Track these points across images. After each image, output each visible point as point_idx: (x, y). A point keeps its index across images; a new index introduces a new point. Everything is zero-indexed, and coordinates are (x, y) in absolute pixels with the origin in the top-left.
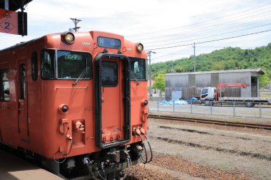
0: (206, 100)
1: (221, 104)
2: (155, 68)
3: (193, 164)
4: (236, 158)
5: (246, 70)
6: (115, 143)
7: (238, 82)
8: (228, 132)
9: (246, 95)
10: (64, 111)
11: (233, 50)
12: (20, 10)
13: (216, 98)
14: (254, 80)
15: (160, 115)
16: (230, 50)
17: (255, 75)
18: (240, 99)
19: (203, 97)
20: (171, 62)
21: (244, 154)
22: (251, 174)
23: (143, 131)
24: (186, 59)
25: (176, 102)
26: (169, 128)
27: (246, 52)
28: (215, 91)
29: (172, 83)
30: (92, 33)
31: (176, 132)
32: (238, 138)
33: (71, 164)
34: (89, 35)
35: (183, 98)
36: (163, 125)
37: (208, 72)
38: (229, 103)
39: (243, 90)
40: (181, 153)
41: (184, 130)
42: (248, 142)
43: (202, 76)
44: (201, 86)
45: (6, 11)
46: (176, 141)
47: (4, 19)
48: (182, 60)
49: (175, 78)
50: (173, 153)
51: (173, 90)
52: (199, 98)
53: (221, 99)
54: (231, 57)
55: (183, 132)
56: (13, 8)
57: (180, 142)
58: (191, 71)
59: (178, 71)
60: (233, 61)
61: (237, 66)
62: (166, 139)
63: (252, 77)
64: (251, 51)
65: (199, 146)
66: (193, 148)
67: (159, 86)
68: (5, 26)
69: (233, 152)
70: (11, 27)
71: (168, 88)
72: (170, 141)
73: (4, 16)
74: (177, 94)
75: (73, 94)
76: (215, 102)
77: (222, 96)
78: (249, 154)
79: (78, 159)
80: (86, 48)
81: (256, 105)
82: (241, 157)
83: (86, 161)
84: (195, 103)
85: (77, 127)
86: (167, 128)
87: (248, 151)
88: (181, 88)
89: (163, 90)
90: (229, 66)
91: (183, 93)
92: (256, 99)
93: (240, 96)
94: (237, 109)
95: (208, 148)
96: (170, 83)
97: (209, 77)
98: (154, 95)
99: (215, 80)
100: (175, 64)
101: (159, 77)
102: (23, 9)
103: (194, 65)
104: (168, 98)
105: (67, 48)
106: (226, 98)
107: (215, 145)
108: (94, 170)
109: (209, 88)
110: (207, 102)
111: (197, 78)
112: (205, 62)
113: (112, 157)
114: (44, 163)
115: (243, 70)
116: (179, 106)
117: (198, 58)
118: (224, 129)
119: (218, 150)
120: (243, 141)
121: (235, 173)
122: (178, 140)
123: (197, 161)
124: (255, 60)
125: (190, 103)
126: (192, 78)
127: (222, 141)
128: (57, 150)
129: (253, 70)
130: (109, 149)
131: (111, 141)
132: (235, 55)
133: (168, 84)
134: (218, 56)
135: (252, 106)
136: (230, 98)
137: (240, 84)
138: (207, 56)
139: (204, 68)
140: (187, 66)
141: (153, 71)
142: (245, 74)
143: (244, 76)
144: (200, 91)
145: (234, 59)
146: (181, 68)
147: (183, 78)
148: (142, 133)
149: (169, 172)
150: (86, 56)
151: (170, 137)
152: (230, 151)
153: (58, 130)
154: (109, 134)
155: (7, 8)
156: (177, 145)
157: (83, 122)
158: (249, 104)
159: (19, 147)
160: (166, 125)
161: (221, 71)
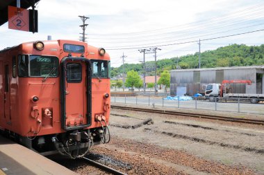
0: (211, 96)
1: (226, 100)
2: (160, 65)
3: (197, 159)
4: (241, 154)
5: (251, 67)
6: (78, 126)
7: (243, 79)
8: (233, 128)
9: (251, 92)
10: (35, 100)
11: (239, 46)
12: (31, 8)
13: (221, 94)
14: (259, 77)
15: (164, 110)
16: (236, 47)
17: (260, 72)
18: (245, 95)
19: (207, 93)
20: (177, 58)
21: (249, 150)
22: (255, 170)
23: (104, 118)
24: (191, 56)
25: (181, 98)
26: (174, 123)
27: (252, 49)
28: (220, 87)
29: (177, 79)
30: (59, 41)
31: (181, 127)
32: (242, 133)
33: (41, 141)
34: (57, 43)
35: (187, 94)
36: (169, 121)
37: (212, 69)
38: (234, 99)
39: (247, 86)
40: (185, 147)
41: (189, 125)
42: (252, 138)
43: (207, 73)
44: (206, 82)
45: (18, 9)
46: (181, 136)
47: (16, 16)
48: (187, 57)
49: (180, 74)
50: (178, 147)
51: (179, 86)
52: (203, 94)
53: (225, 95)
54: (236, 54)
55: (188, 128)
56: (24, 6)
57: (185, 137)
58: (196, 68)
59: (183, 67)
60: (239, 58)
61: (242, 63)
62: (170, 134)
63: (257, 74)
64: (256, 48)
65: (203, 141)
66: (198, 143)
67: (164, 82)
68: (17, 23)
69: (237, 147)
70: (22, 24)
71: (173, 84)
72: (175, 136)
73: (16, 13)
74: (182, 90)
75: (43, 88)
76: (219, 98)
77: (227, 93)
78: (253, 150)
79: (48, 138)
80: (53, 53)
81: (261, 102)
82: (245, 153)
83: (54, 139)
84: (200, 99)
85: (46, 113)
86: (171, 123)
87: (252, 146)
88: (186, 84)
89: (168, 86)
90: (234, 63)
91: (188, 89)
92: (260, 95)
93: (244, 92)
94: (242, 105)
95: (212, 143)
96: (175, 80)
97: (214, 73)
98: (159, 91)
99: (220, 77)
100: (180, 61)
101: (164, 73)
102: (34, 7)
103: (200, 62)
104: (173, 94)
105: (38, 53)
106: (230, 94)
107: (220, 140)
108: (60, 147)
109: (214, 84)
110: (212, 98)
111: (202, 75)
112: (210, 59)
113: (74, 137)
114: (21, 140)
115: (248, 67)
116: (184, 102)
117: (203, 55)
118: (228, 125)
119: (222, 145)
120: (248, 137)
121: (239, 168)
122: (183, 134)
123: (201, 156)
124: (261, 57)
125: (194, 99)
126: (197, 74)
127: (226, 137)
128: (29, 130)
129: (258, 67)
130: (72, 131)
131: (75, 125)
132: (240, 52)
133: (173, 80)
134: (223, 53)
135: (257, 102)
136: (235, 95)
137: (244, 81)
138: (212, 52)
139: (208, 64)
140: (192, 62)
141: (159, 67)
142: (250, 71)
143: (249, 72)
144: (204, 87)
145: (239, 55)
146: (186, 65)
147: (188, 74)
148: (102, 120)
149: (174, 166)
150: (54, 59)
151: (175, 132)
152: (234, 147)
153: (30, 115)
154: (74, 120)
155: (19, 6)
156: (182, 140)
157: (51, 110)
158: (254, 100)
159: (6, 129)
160: (171, 120)
161: (226, 68)
